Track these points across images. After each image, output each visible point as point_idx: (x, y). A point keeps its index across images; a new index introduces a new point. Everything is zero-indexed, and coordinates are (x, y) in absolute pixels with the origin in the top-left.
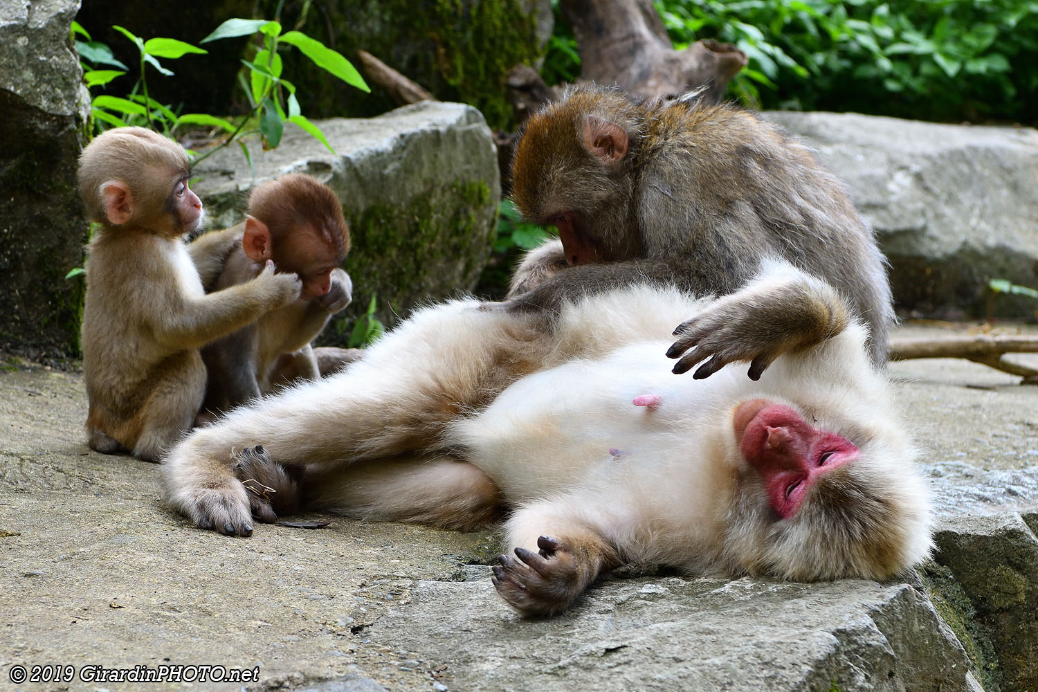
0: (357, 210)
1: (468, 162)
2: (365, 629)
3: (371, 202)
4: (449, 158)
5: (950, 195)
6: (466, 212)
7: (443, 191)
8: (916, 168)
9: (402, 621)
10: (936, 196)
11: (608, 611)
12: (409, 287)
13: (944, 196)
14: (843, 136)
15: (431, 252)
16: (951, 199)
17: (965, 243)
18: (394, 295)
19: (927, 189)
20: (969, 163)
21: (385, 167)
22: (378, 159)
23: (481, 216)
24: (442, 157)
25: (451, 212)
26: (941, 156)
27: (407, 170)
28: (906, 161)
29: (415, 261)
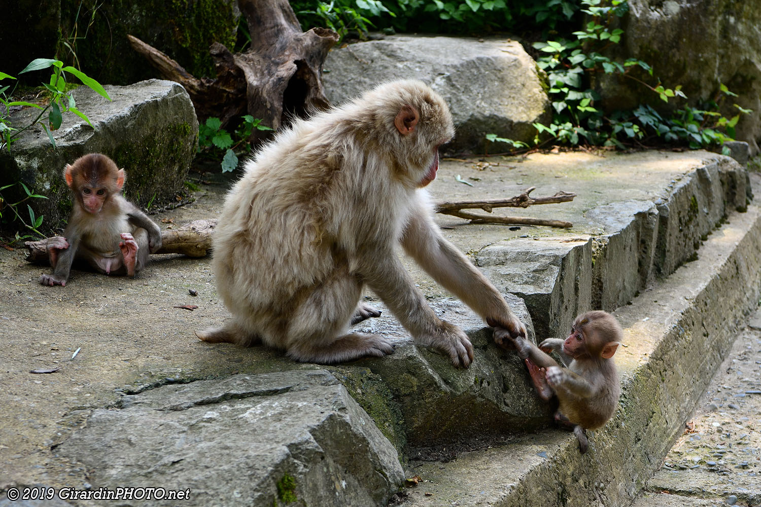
0: (112, 149)
1: (176, 114)
2: (59, 447)
3: (119, 143)
4: (164, 114)
5: (466, 88)
6: (177, 140)
7: (162, 131)
8: (448, 74)
9: (78, 441)
10: (458, 89)
11: (184, 432)
12: (146, 183)
13: (463, 89)
14: (409, 57)
15: (158, 164)
16: (467, 90)
17: (472, 115)
18: (138, 188)
19: (453, 85)
20: (477, 68)
21: (126, 124)
22: (121, 120)
23: (186, 141)
24: (160, 114)
25: (168, 141)
26: (462, 65)
27: (140, 124)
28: (443, 70)
29: (148, 169)
